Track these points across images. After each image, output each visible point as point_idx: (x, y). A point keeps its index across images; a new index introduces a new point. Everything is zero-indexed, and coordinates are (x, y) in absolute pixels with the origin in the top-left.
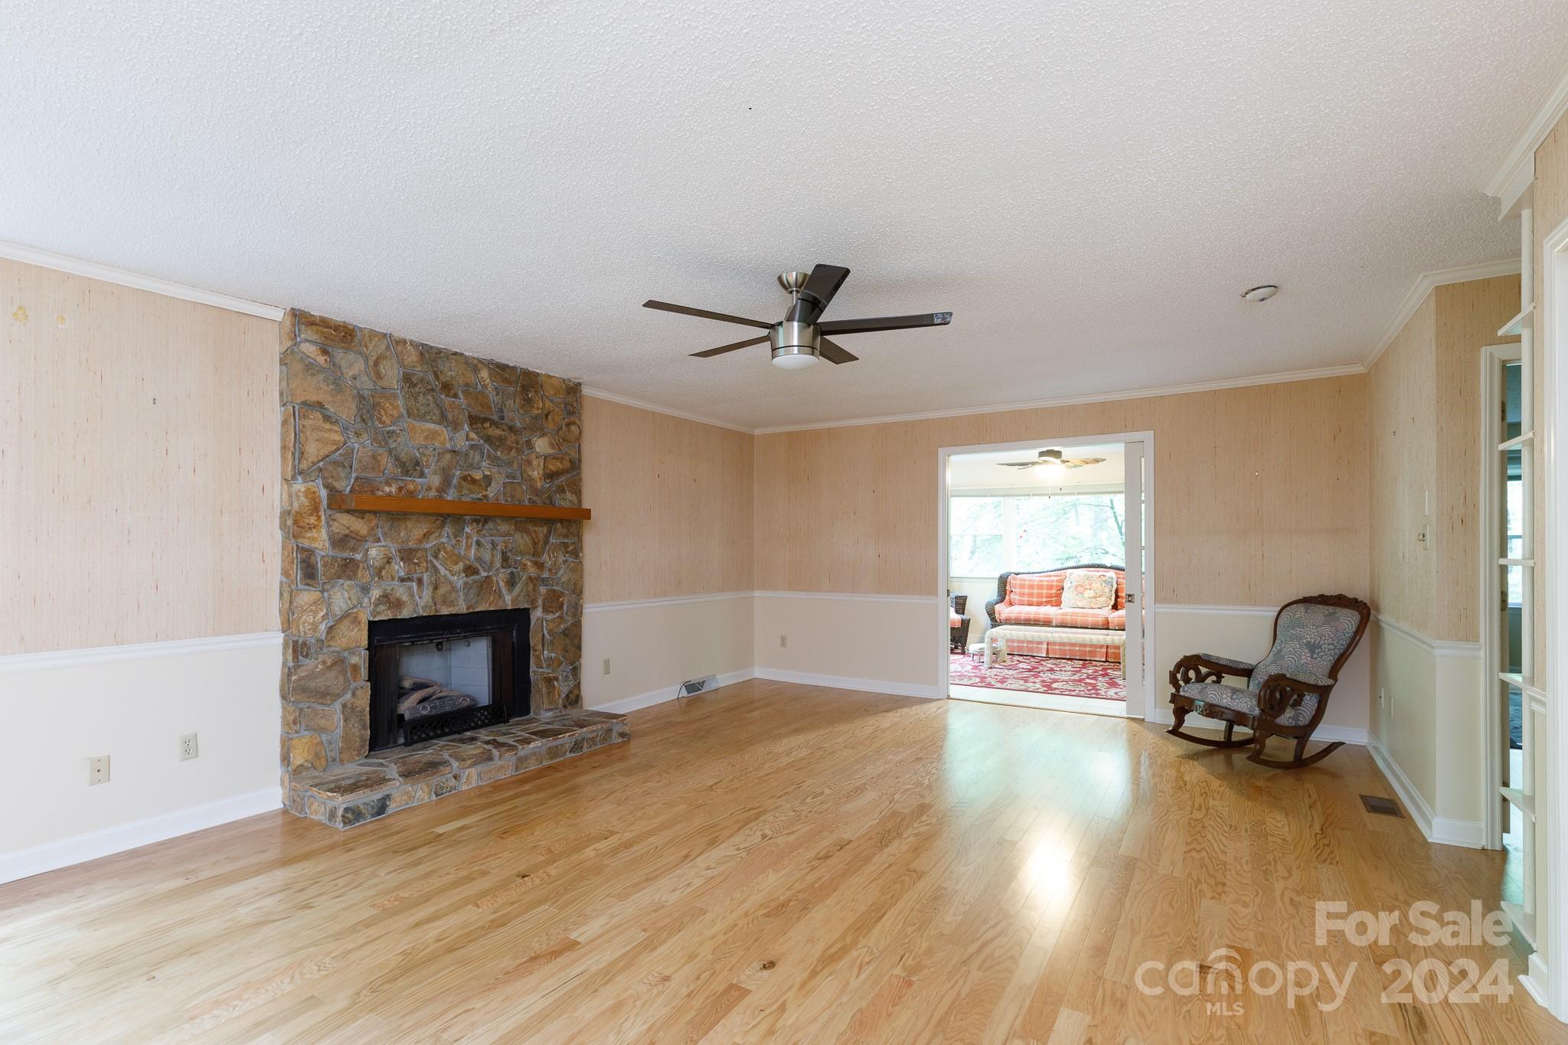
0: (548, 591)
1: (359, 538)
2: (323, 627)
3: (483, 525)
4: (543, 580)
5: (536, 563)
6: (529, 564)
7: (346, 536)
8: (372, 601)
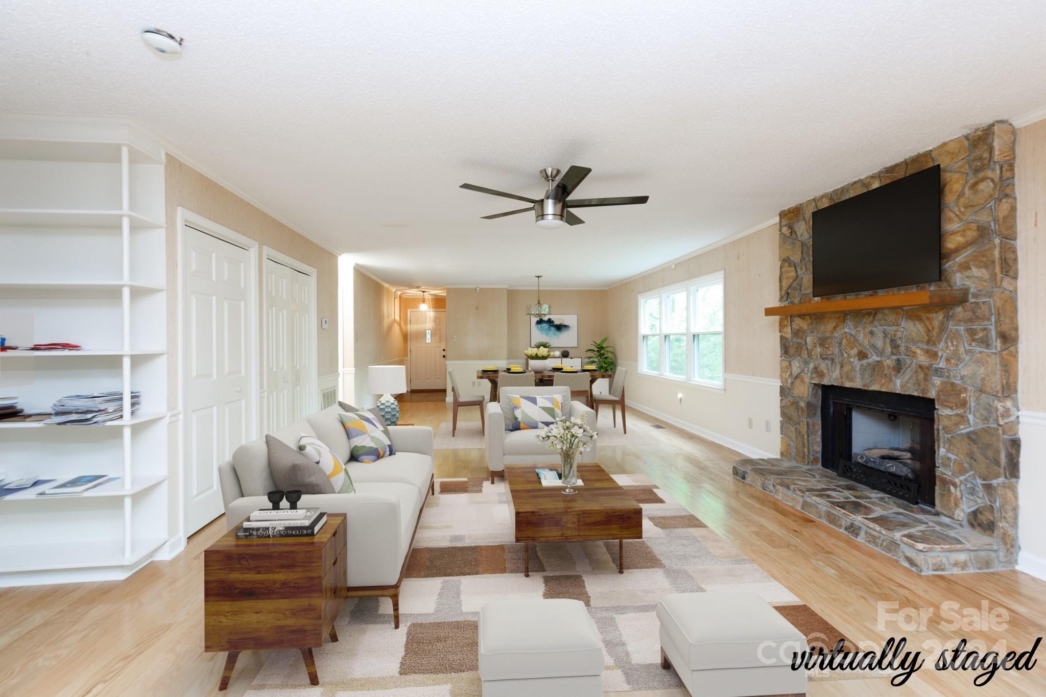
0: (943, 383)
1: (803, 331)
2: (789, 381)
3: (874, 317)
4: (936, 370)
5: (927, 352)
6: (919, 352)
7: (798, 330)
8: (810, 370)
